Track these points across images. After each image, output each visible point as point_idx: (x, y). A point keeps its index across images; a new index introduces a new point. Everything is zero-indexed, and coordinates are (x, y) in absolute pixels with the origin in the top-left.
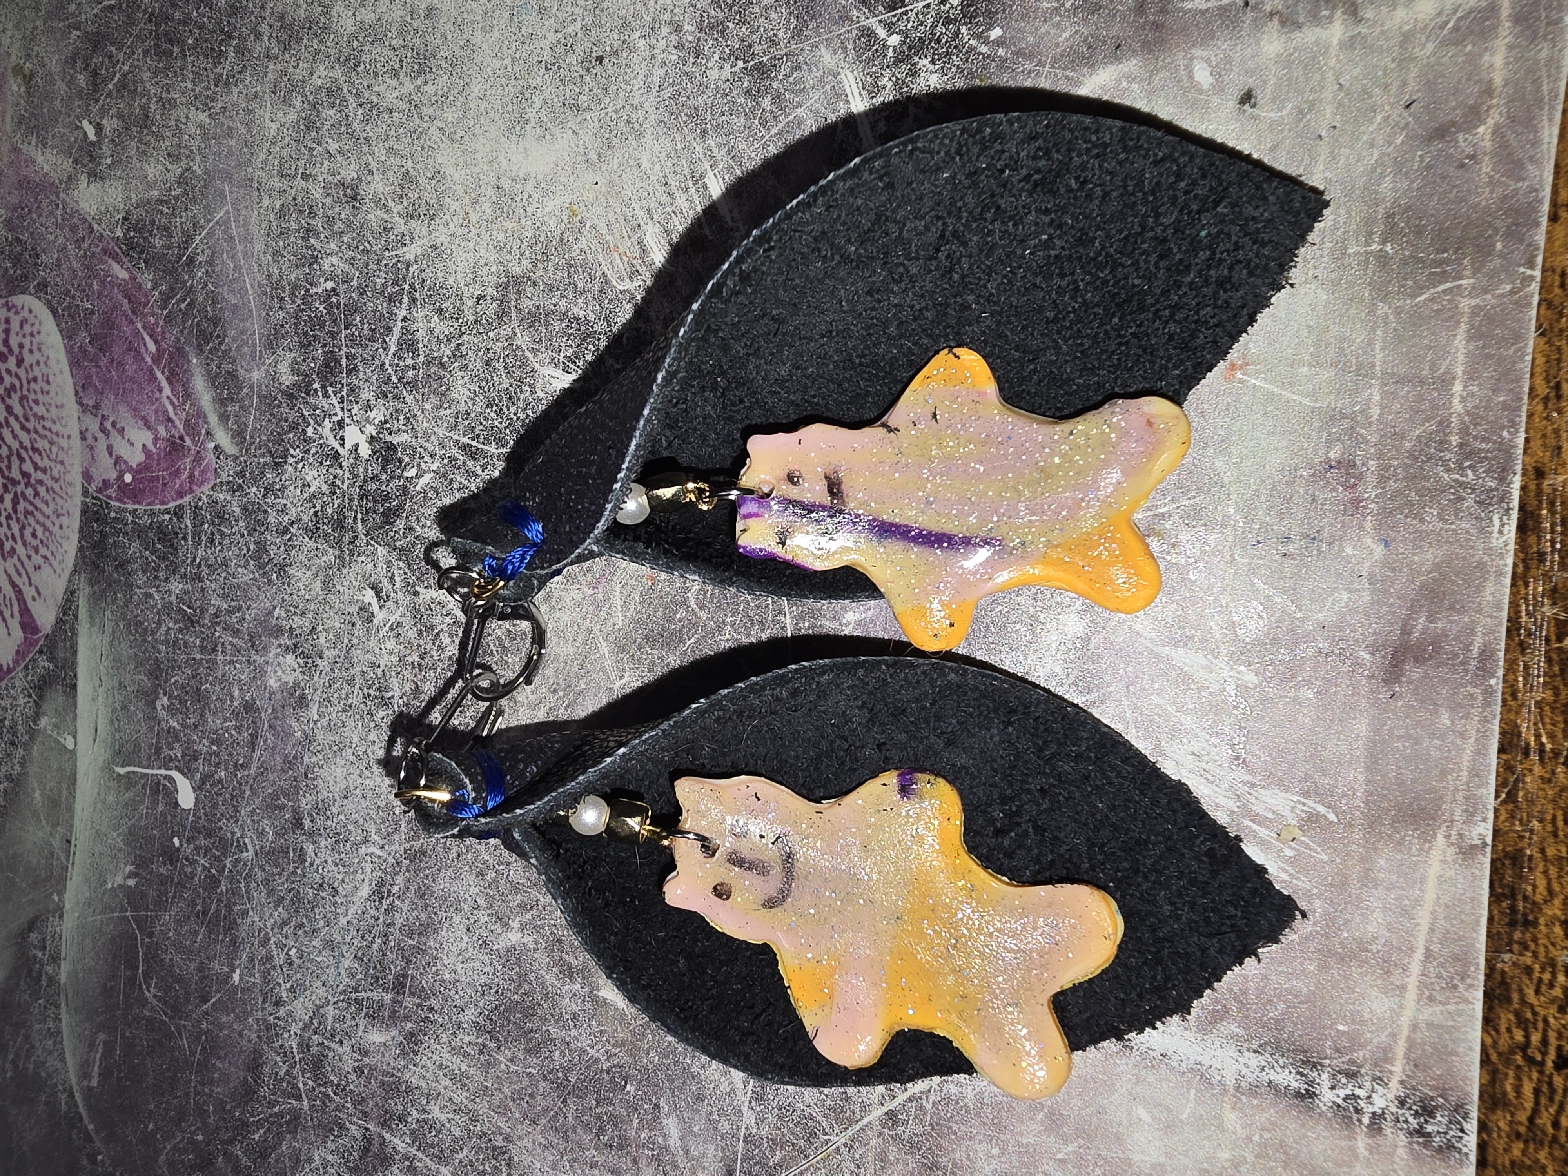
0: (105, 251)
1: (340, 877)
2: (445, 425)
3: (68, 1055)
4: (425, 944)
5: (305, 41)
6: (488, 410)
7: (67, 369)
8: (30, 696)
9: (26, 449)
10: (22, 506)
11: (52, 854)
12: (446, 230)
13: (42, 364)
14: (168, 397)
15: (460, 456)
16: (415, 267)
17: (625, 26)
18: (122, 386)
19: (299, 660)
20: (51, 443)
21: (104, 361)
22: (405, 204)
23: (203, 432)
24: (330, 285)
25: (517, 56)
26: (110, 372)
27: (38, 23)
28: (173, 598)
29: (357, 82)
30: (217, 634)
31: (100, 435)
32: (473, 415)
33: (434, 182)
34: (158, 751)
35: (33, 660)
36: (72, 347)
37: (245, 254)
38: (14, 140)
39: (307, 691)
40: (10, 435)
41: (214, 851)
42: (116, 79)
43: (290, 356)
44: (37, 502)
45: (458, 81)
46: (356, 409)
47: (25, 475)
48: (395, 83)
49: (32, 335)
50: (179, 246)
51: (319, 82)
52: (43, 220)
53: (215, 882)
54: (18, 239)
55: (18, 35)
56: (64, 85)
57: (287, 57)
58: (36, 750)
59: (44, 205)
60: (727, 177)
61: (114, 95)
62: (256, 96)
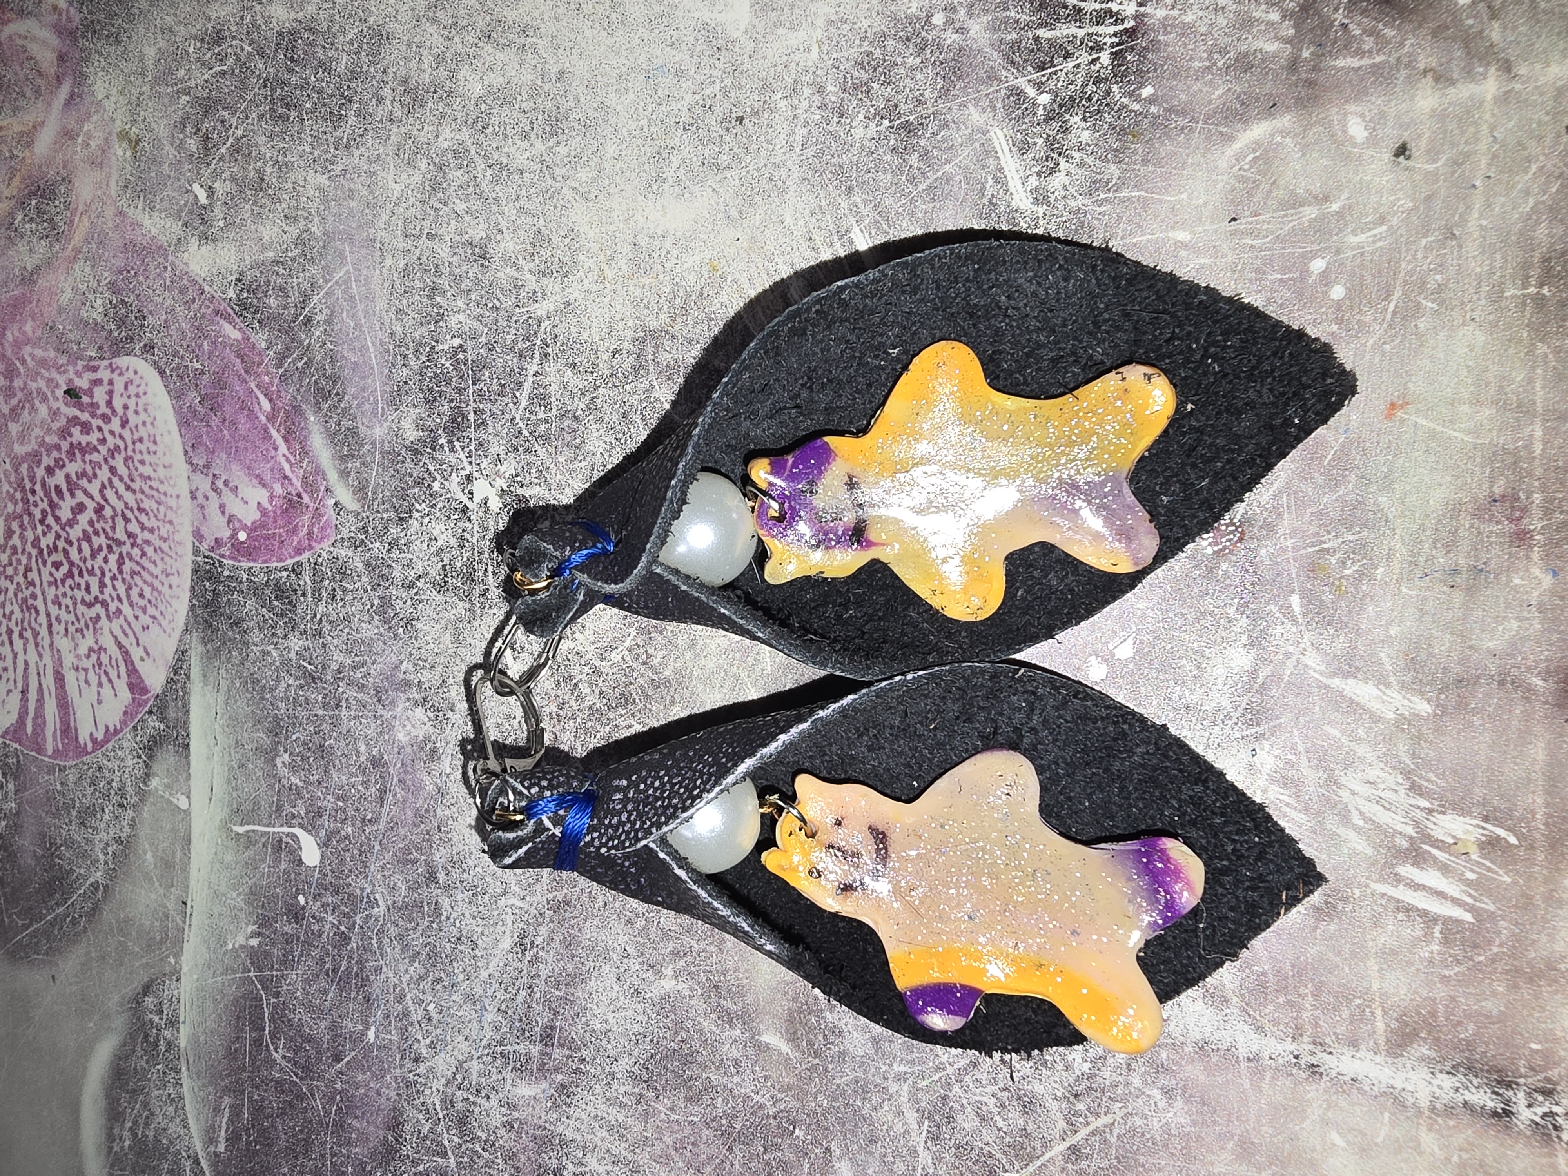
0: (217, 312)
1: (479, 930)
2: (580, 476)
3: (190, 1121)
4: (573, 994)
5: (430, 104)
7: (175, 429)
8: (139, 757)
9: (131, 509)
10: (128, 566)
11: (167, 917)
12: (580, 287)
13: (148, 424)
14: (284, 455)
16: (547, 322)
17: (766, 87)
18: (234, 445)
19: (429, 713)
20: (159, 503)
21: (215, 421)
22: (537, 261)
23: (323, 488)
24: (456, 342)
25: (654, 117)
26: (221, 431)
27: (144, 89)
28: (292, 655)
29: (485, 144)
30: (341, 690)
31: (212, 494)
33: (567, 240)
34: (279, 809)
35: (143, 721)
36: (181, 407)
37: (366, 313)
38: (119, 204)
39: (438, 745)
40: (115, 496)
41: (342, 908)
42: (229, 144)
43: (414, 413)
44: (144, 562)
45: (591, 142)
46: (485, 463)
47: (130, 535)
48: (525, 144)
49: (137, 396)
50: (296, 306)
51: (446, 145)
52: (150, 282)
53: (345, 939)
54: (123, 301)
55: (122, 100)
56: (173, 150)
57: (411, 120)
58: (147, 811)
59: (152, 267)
60: (873, 232)
61: (227, 159)
62: (378, 158)
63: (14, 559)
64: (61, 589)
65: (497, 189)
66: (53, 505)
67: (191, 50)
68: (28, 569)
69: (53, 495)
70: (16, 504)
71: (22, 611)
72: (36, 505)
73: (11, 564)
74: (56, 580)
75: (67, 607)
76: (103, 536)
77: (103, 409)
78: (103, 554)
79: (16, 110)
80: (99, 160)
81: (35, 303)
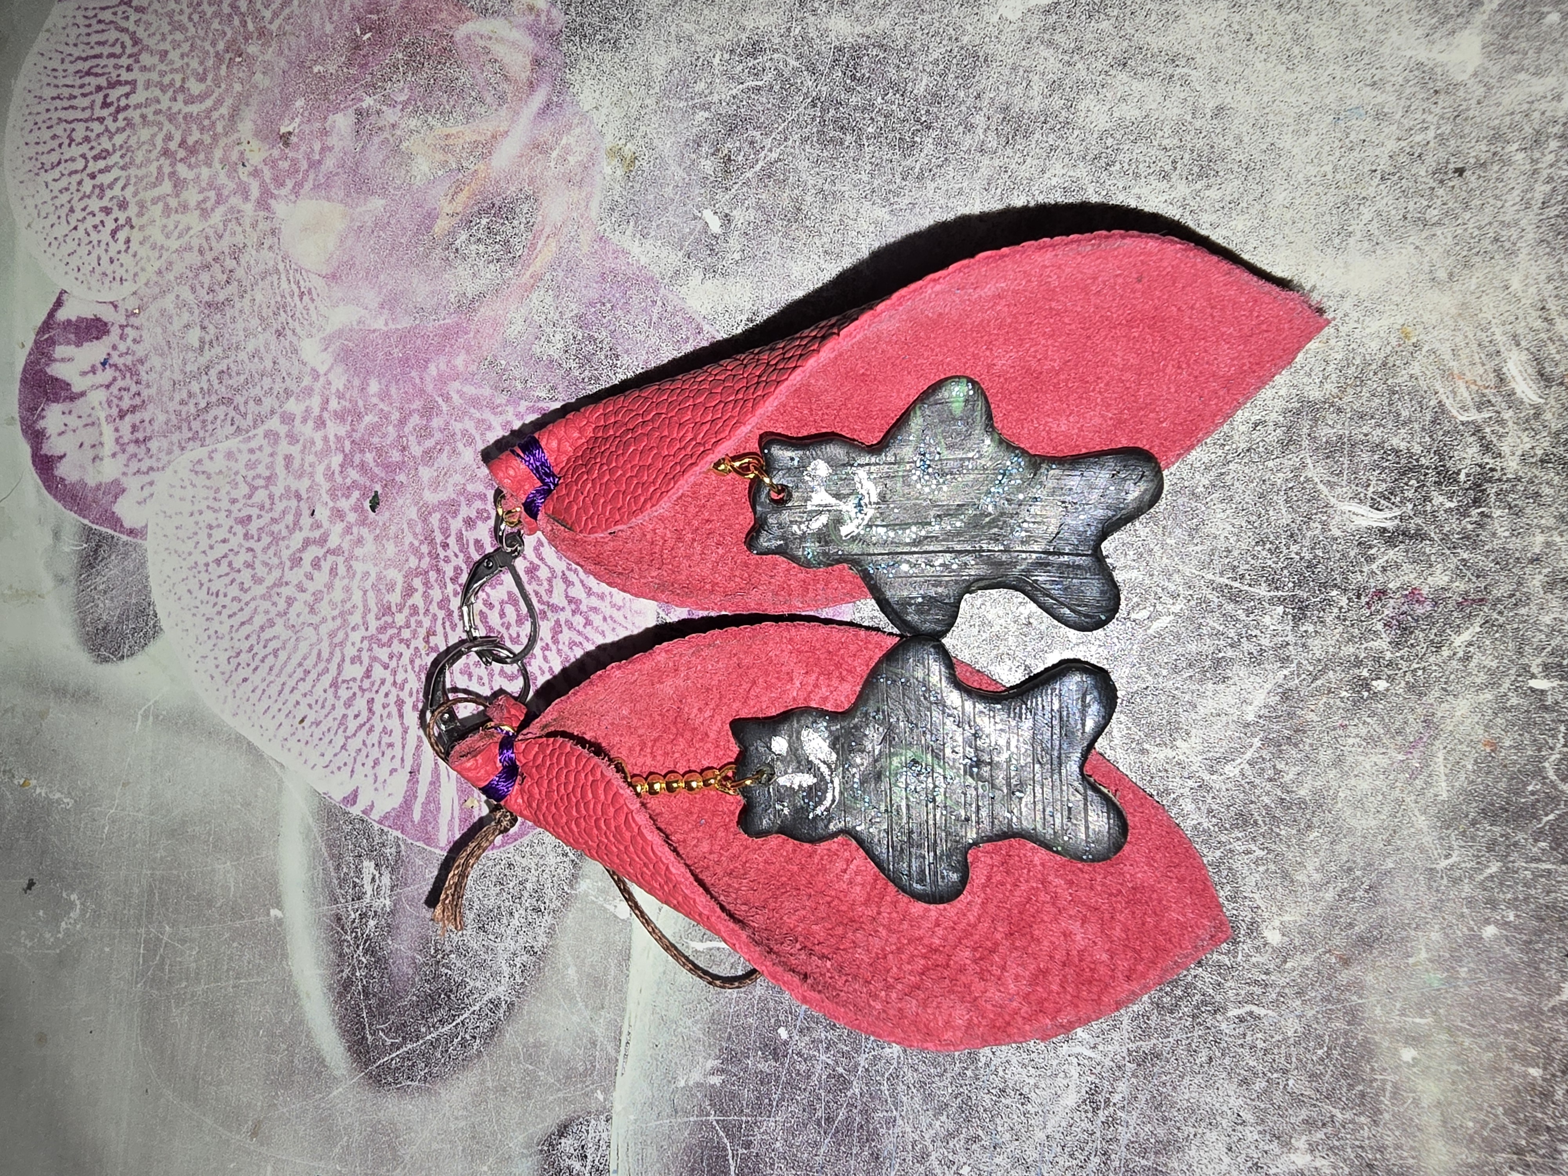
1: (1032, 1081)
2: (1195, 562)
4: (1165, 1165)
5: (1037, 136)
6: (1259, 548)
8: (566, 855)
9: (576, 571)
10: (566, 635)
11: (594, 1044)
15: (1214, 598)
17: (1497, 137)
25: (1342, 163)
27: (647, 101)
32: (1236, 553)
38: (602, 228)
41: (842, 1046)
42: (758, 167)
44: (589, 631)
45: (1254, 187)
47: (571, 600)
48: (1164, 185)
51: (1054, 182)
52: (630, 317)
53: (843, 1083)
54: (590, 336)
55: (617, 113)
56: (680, 171)
57: (1009, 151)
58: (571, 918)
59: (635, 301)
61: (754, 184)
62: (960, 192)
63: (413, 620)
66: (469, 561)
67: (716, 61)
68: (431, 633)
69: (472, 549)
70: (420, 559)
72: (447, 560)
73: (408, 626)
75: (480, 678)
79: (470, 117)
80: (578, 178)
81: (472, 334)
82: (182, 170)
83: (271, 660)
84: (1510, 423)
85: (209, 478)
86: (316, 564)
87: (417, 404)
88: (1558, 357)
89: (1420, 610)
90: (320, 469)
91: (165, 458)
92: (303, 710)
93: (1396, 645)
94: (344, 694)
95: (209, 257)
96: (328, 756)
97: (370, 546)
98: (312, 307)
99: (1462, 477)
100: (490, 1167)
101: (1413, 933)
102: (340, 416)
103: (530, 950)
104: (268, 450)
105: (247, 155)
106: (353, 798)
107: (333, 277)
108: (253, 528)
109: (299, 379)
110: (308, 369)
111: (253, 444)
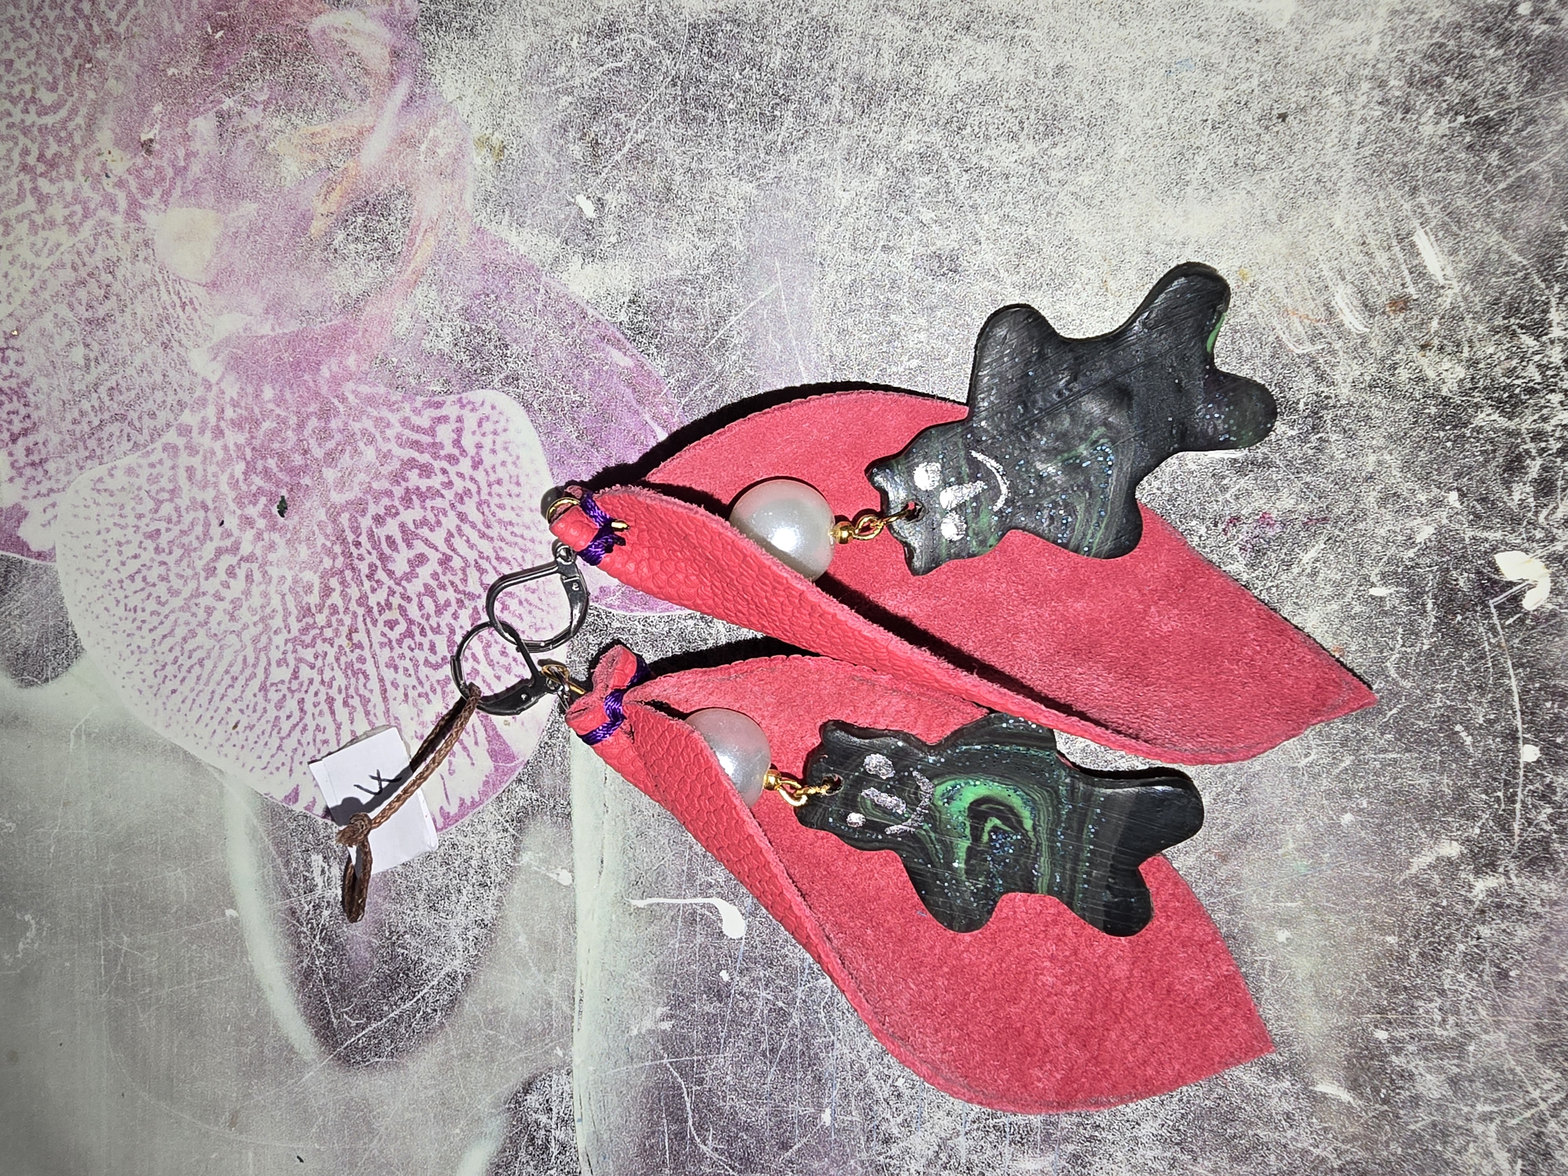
0: (602, 338)
5: (890, 103)
7: (544, 468)
8: (507, 831)
9: (488, 559)
11: (550, 1005)
12: (1075, 300)
13: (510, 466)
17: (1314, 82)
20: (524, 551)
22: (1022, 273)
24: (914, 363)
25: (1176, 114)
27: (511, 88)
29: (961, 146)
33: (1062, 251)
34: (691, 878)
35: (508, 791)
36: (552, 444)
37: (798, 334)
38: (478, 220)
40: (466, 545)
41: (779, 982)
42: (625, 150)
45: (1097, 142)
47: (486, 587)
48: (1014, 146)
49: (495, 433)
50: (707, 328)
51: (910, 148)
52: (516, 307)
53: (783, 1015)
54: (478, 328)
55: (481, 101)
56: (550, 159)
57: (866, 121)
58: (517, 890)
59: (518, 290)
60: (1440, 234)
61: (623, 167)
62: (822, 163)
63: (334, 619)
64: (397, 651)
65: (975, 195)
66: (383, 558)
67: (574, 44)
68: (353, 630)
69: (384, 545)
70: (334, 559)
71: (347, 676)
72: (361, 558)
73: (329, 625)
74: (390, 641)
75: (406, 669)
76: (451, 590)
77: (449, 449)
78: (451, 610)
79: (333, 114)
80: (449, 171)
81: (360, 333)
82: (44, 185)
83: (197, 670)
84: (1341, 353)
85: (112, 496)
86: (231, 572)
87: (313, 407)
88: (1379, 288)
89: (1270, 533)
90: (224, 478)
91: (64, 479)
92: (235, 716)
93: (1252, 566)
94: (274, 696)
95: (83, 273)
96: (266, 758)
97: (282, 551)
98: (195, 316)
99: (1301, 406)
100: (462, 1130)
101: (1281, 827)
102: (237, 425)
103: (481, 924)
104: (168, 463)
105: (110, 165)
106: (294, 796)
107: (214, 285)
108: (163, 541)
109: (191, 390)
110: (199, 380)
111: (154, 458)
